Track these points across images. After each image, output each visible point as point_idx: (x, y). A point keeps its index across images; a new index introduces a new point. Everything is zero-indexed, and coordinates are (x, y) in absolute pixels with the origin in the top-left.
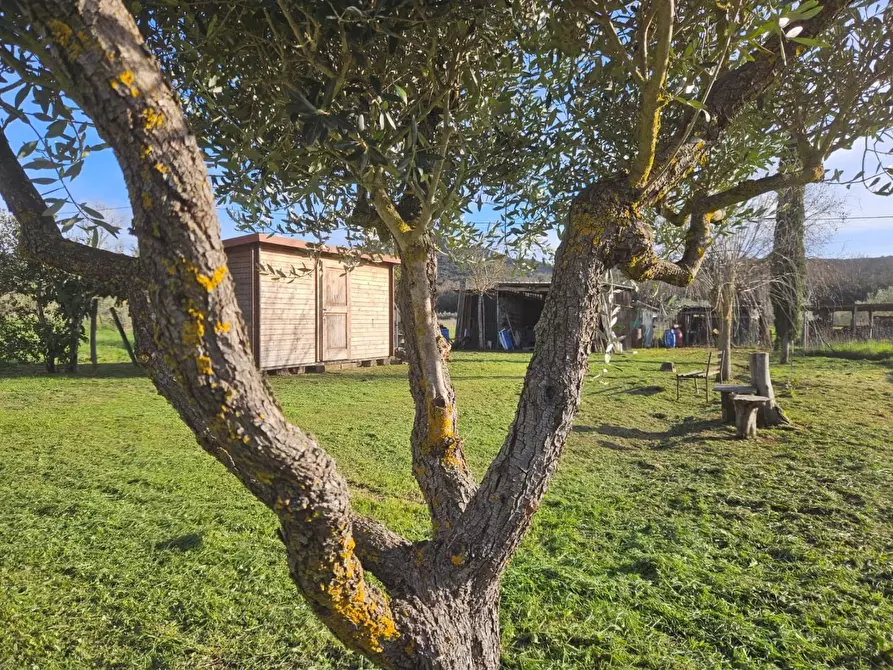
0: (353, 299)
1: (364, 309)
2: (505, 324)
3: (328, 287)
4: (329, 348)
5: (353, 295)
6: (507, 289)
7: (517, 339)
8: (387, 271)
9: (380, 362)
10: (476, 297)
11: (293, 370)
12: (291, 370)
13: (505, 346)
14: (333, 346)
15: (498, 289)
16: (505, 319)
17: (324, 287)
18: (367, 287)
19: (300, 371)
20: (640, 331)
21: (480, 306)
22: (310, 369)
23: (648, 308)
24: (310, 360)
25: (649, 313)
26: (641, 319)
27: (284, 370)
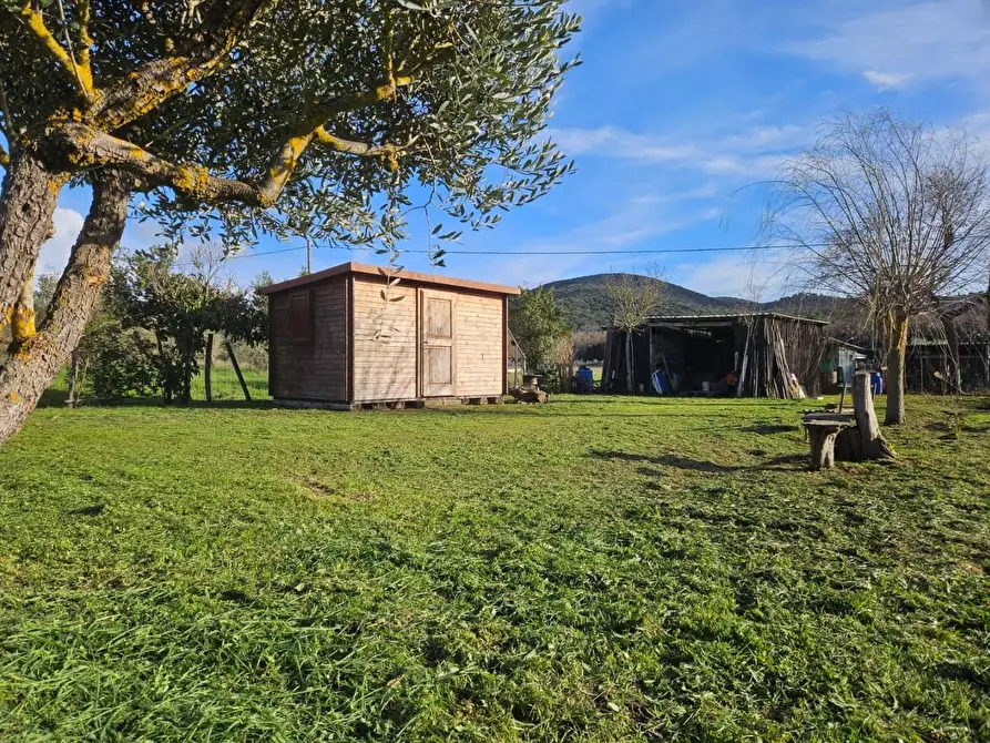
0: (458, 332)
1: (472, 343)
2: (660, 365)
3: (430, 318)
4: (431, 382)
5: (459, 327)
6: (661, 324)
7: (675, 382)
8: (500, 302)
9: (491, 400)
10: (624, 334)
11: (391, 405)
12: (389, 405)
13: (659, 389)
14: (435, 380)
15: (651, 325)
16: (660, 359)
17: (426, 319)
18: (475, 319)
19: (399, 406)
20: (835, 373)
21: (627, 344)
22: (410, 405)
23: (848, 347)
24: (410, 395)
25: (850, 352)
26: (837, 360)
27: (382, 404)
